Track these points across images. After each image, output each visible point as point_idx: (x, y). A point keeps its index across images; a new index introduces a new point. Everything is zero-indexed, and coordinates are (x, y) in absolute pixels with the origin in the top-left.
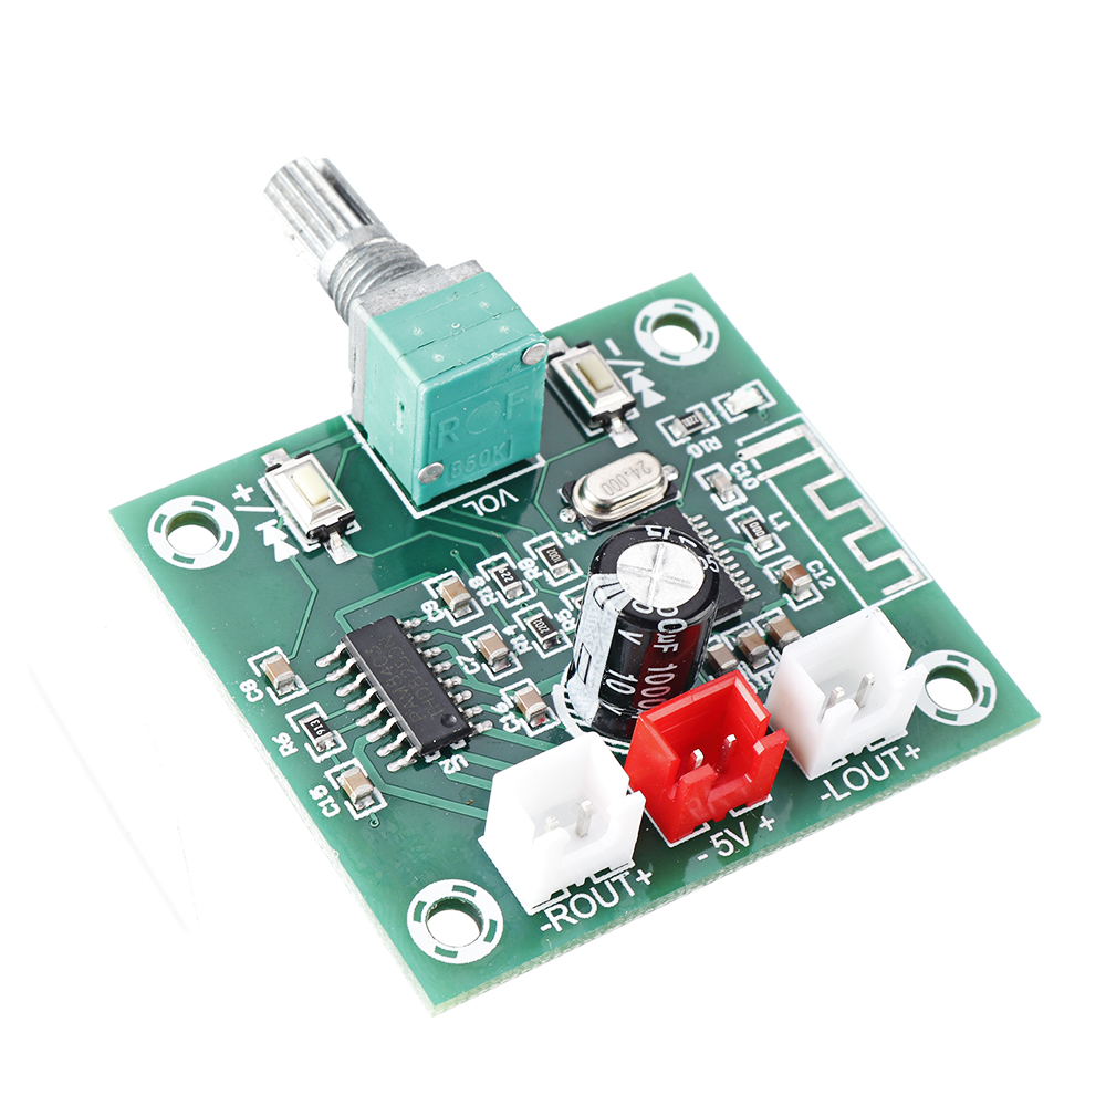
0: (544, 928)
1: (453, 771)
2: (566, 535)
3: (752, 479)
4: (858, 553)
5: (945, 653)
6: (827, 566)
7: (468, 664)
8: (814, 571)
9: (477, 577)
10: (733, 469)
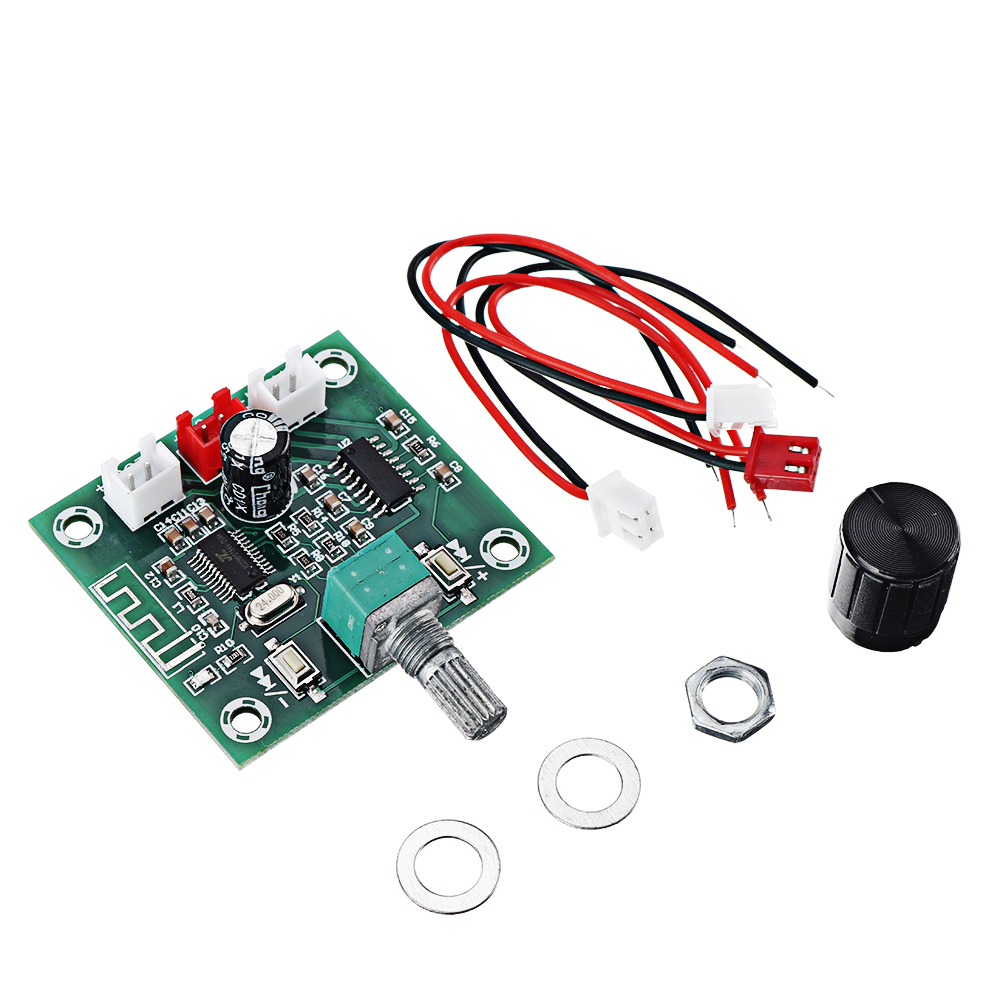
2: (300, 579)
3: (195, 631)
4: (132, 596)
6: (150, 585)
7: (345, 497)
8: (157, 581)
10: (207, 635)
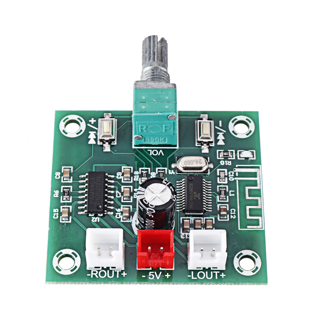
0: (88, 275)
1: (94, 221)
2: (170, 171)
3: (233, 178)
4: (248, 212)
5: (252, 252)
6: (236, 212)
7: (118, 194)
8: (232, 212)
9: (137, 172)
10: (229, 173)
